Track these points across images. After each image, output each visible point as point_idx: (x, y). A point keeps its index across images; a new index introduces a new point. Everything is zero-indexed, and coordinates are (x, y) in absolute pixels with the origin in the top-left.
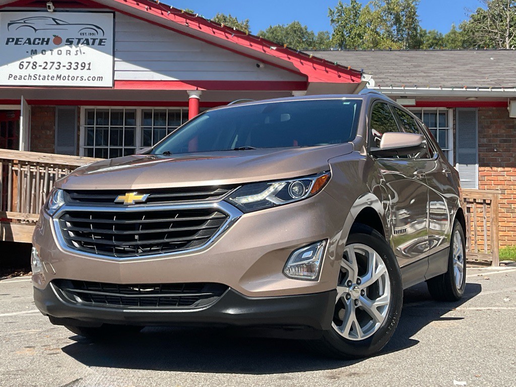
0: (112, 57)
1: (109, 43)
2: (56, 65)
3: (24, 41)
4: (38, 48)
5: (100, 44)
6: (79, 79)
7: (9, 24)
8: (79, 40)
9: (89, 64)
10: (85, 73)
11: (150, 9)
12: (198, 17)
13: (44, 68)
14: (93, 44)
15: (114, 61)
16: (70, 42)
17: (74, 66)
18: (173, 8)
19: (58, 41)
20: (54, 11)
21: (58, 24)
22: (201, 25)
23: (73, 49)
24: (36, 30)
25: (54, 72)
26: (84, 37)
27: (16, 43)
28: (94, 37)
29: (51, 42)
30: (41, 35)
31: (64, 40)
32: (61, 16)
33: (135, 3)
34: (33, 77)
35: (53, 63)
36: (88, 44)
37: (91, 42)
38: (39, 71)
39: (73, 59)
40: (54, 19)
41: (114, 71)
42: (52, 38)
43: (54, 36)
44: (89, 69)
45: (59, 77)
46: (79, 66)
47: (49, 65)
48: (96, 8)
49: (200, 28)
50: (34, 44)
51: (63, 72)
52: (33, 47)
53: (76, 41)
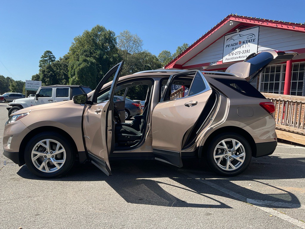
0: (257, 45)
2: (239, 53)
4: (234, 47)
5: (253, 41)
7: (227, 40)
9: (249, 50)
10: (248, 54)
11: (263, 23)
13: (236, 54)
14: (251, 42)
15: (258, 47)
16: (244, 43)
17: (244, 52)
18: (270, 20)
19: (240, 42)
20: (239, 31)
21: (241, 36)
22: (282, 25)
23: (244, 45)
24: (234, 40)
25: (238, 56)
26: (248, 39)
28: (251, 39)
29: (238, 44)
30: (236, 42)
31: (242, 42)
32: (241, 33)
33: (258, 22)
34: (232, 59)
36: (249, 42)
38: (234, 55)
39: (244, 49)
40: (239, 35)
42: (239, 42)
43: (239, 41)
44: (249, 52)
45: (240, 57)
46: (246, 52)
47: (237, 53)
48: (253, 26)
49: (282, 27)
51: (241, 55)
52: (233, 47)
53: (246, 42)
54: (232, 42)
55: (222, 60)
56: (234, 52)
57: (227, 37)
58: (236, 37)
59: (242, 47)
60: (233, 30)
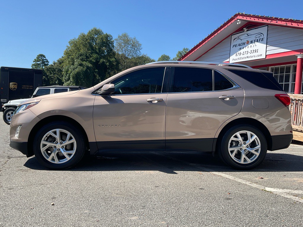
0: (266, 45)
1: (265, 40)
2: (247, 53)
3: (237, 45)
4: (242, 47)
5: (262, 41)
6: (254, 57)
7: (234, 40)
8: (255, 40)
9: (258, 50)
10: (256, 54)
13: (243, 55)
14: (259, 41)
15: (267, 47)
16: (252, 42)
17: (252, 52)
19: (248, 43)
20: (247, 31)
21: (248, 36)
22: (292, 23)
23: (253, 45)
24: (241, 40)
25: (246, 56)
26: (257, 39)
27: (235, 47)
28: (260, 38)
29: (246, 43)
30: (243, 41)
31: (250, 42)
32: (249, 32)
33: (266, 20)
34: (240, 59)
35: (246, 52)
36: (258, 41)
37: (259, 40)
38: (241, 56)
39: (252, 49)
40: (247, 34)
41: (266, 51)
43: (247, 41)
44: (257, 52)
45: (247, 57)
46: (254, 51)
47: (245, 53)
48: (262, 25)
49: (292, 25)
50: (241, 45)
51: (249, 55)
52: (240, 47)
53: (254, 41)
54: (239, 42)
55: (228, 60)
56: (242, 52)
57: (233, 37)
58: (244, 36)
59: (249, 46)
60: (240, 30)
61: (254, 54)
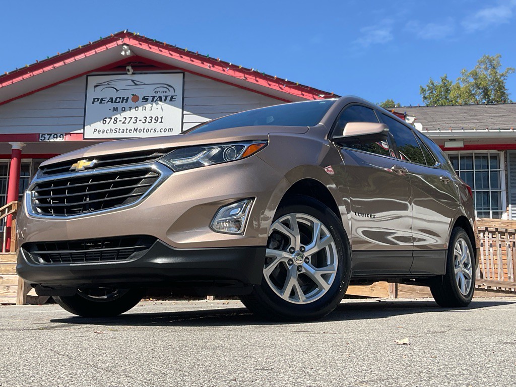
0: (181, 110)
1: (179, 99)
2: (133, 120)
3: (107, 100)
4: (120, 106)
5: (171, 100)
6: (153, 131)
7: (95, 86)
8: (154, 97)
9: (162, 118)
10: (158, 126)
11: (213, 67)
12: (254, 71)
13: (124, 123)
14: (165, 100)
15: (183, 115)
16: (145, 99)
17: (148, 120)
18: (232, 64)
19: (135, 98)
20: (133, 74)
21: (136, 84)
22: (257, 79)
23: (148, 106)
24: (117, 90)
25: (131, 126)
26: (158, 95)
27: (101, 102)
28: (166, 94)
29: (130, 100)
30: (121, 94)
31: (141, 98)
32: (139, 78)
33: (200, 62)
34: (114, 131)
35: (131, 118)
36: (161, 100)
37: (163, 98)
38: (119, 125)
39: (148, 114)
40: (133, 81)
41: (183, 123)
42: (131, 97)
43: (133, 95)
44: (161, 122)
45: (136, 130)
46: (153, 120)
47: (128, 120)
48: (169, 69)
49: (257, 81)
50: (115, 102)
51: (140, 125)
52: (115, 105)
53: (150, 99)
55: (82, 131)
56: (120, 117)
59: (140, 108)
60: (118, 67)
61: (153, 125)
